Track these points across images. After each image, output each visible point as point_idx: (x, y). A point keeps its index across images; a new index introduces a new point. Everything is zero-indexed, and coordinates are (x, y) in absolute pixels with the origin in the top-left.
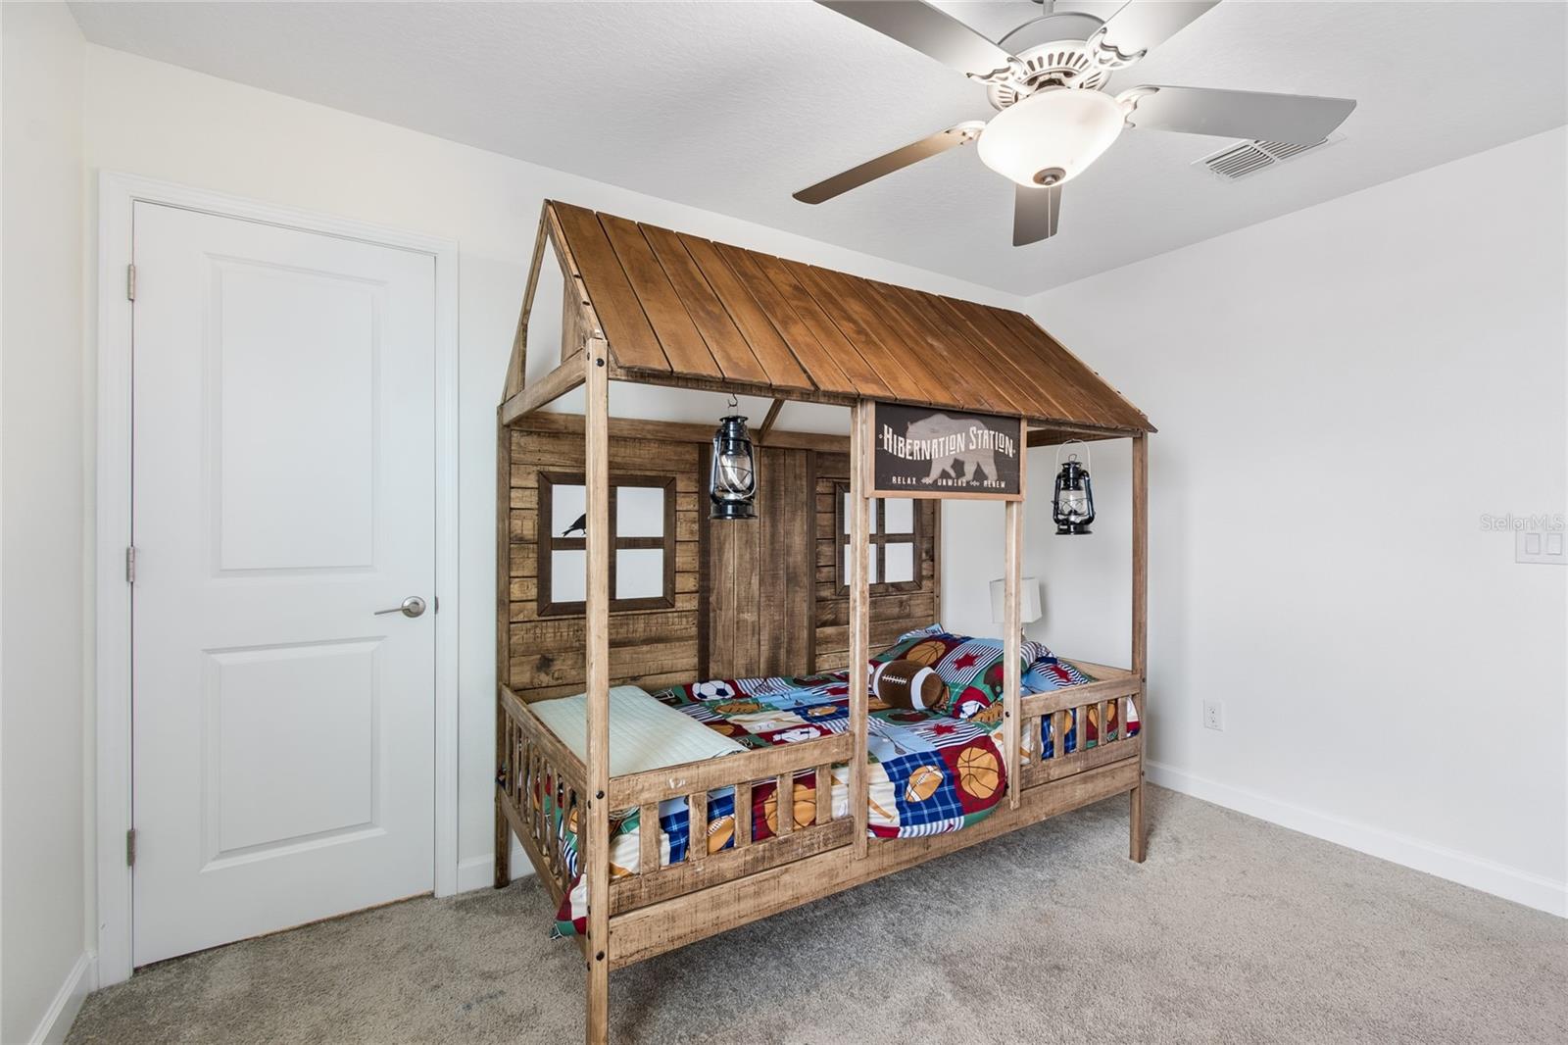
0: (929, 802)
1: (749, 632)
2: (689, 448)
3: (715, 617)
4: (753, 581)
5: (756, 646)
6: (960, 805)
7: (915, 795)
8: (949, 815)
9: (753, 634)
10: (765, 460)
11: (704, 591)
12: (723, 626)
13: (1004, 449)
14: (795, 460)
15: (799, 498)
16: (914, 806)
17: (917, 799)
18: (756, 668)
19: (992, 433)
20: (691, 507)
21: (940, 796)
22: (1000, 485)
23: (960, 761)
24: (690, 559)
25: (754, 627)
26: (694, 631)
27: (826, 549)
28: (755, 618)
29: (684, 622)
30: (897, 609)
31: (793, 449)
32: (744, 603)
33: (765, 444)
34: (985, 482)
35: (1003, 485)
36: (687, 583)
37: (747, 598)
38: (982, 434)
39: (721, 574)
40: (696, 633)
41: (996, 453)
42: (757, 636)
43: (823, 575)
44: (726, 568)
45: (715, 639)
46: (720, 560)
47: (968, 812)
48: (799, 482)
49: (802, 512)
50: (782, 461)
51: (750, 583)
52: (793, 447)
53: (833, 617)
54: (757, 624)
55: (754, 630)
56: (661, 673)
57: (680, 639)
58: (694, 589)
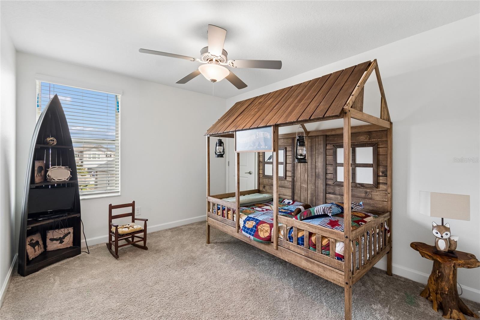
0: (248, 229)
1: (305, 190)
2: (289, 139)
3: (296, 184)
4: (306, 176)
5: (307, 195)
6: (254, 234)
7: (247, 226)
8: (250, 234)
9: (306, 191)
10: (309, 140)
11: (293, 176)
12: (298, 187)
13: (267, 136)
14: (319, 139)
15: (320, 151)
16: (245, 227)
17: (247, 227)
18: (307, 201)
19: (263, 132)
20: (290, 155)
21: (252, 230)
22: (266, 147)
23: (261, 225)
24: (290, 168)
25: (306, 189)
26: (291, 186)
27: (330, 168)
28: (306, 186)
29: (288, 184)
30: (364, 195)
31: (318, 136)
32: (303, 182)
33: (309, 135)
34: (261, 147)
35: (267, 147)
36: (289, 174)
37: (304, 180)
38: (260, 134)
39: (297, 173)
40: (291, 187)
41: (265, 138)
42: (307, 191)
43: (329, 176)
44: (298, 171)
45: (296, 190)
46: (297, 169)
47: (255, 237)
48: (320, 146)
49: (321, 155)
50: (314, 140)
51: (305, 176)
52: (318, 135)
53: (333, 191)
54: (307, 188)
55: (306, 190)
56: (284, 195)
57: (288, 188)
58: (291, 176)
